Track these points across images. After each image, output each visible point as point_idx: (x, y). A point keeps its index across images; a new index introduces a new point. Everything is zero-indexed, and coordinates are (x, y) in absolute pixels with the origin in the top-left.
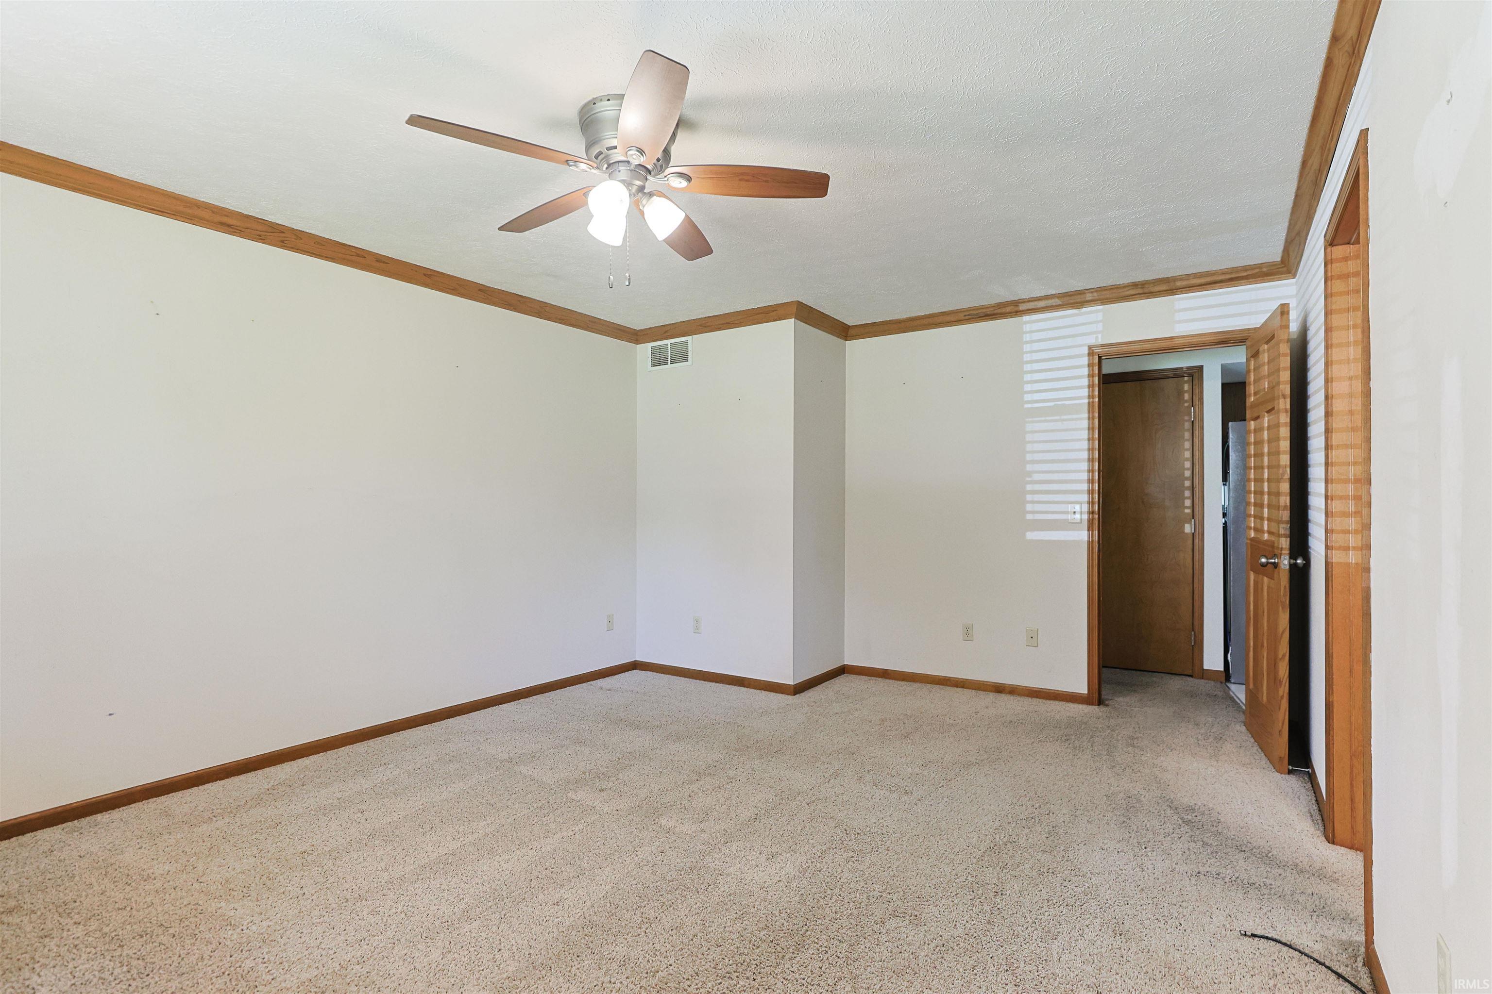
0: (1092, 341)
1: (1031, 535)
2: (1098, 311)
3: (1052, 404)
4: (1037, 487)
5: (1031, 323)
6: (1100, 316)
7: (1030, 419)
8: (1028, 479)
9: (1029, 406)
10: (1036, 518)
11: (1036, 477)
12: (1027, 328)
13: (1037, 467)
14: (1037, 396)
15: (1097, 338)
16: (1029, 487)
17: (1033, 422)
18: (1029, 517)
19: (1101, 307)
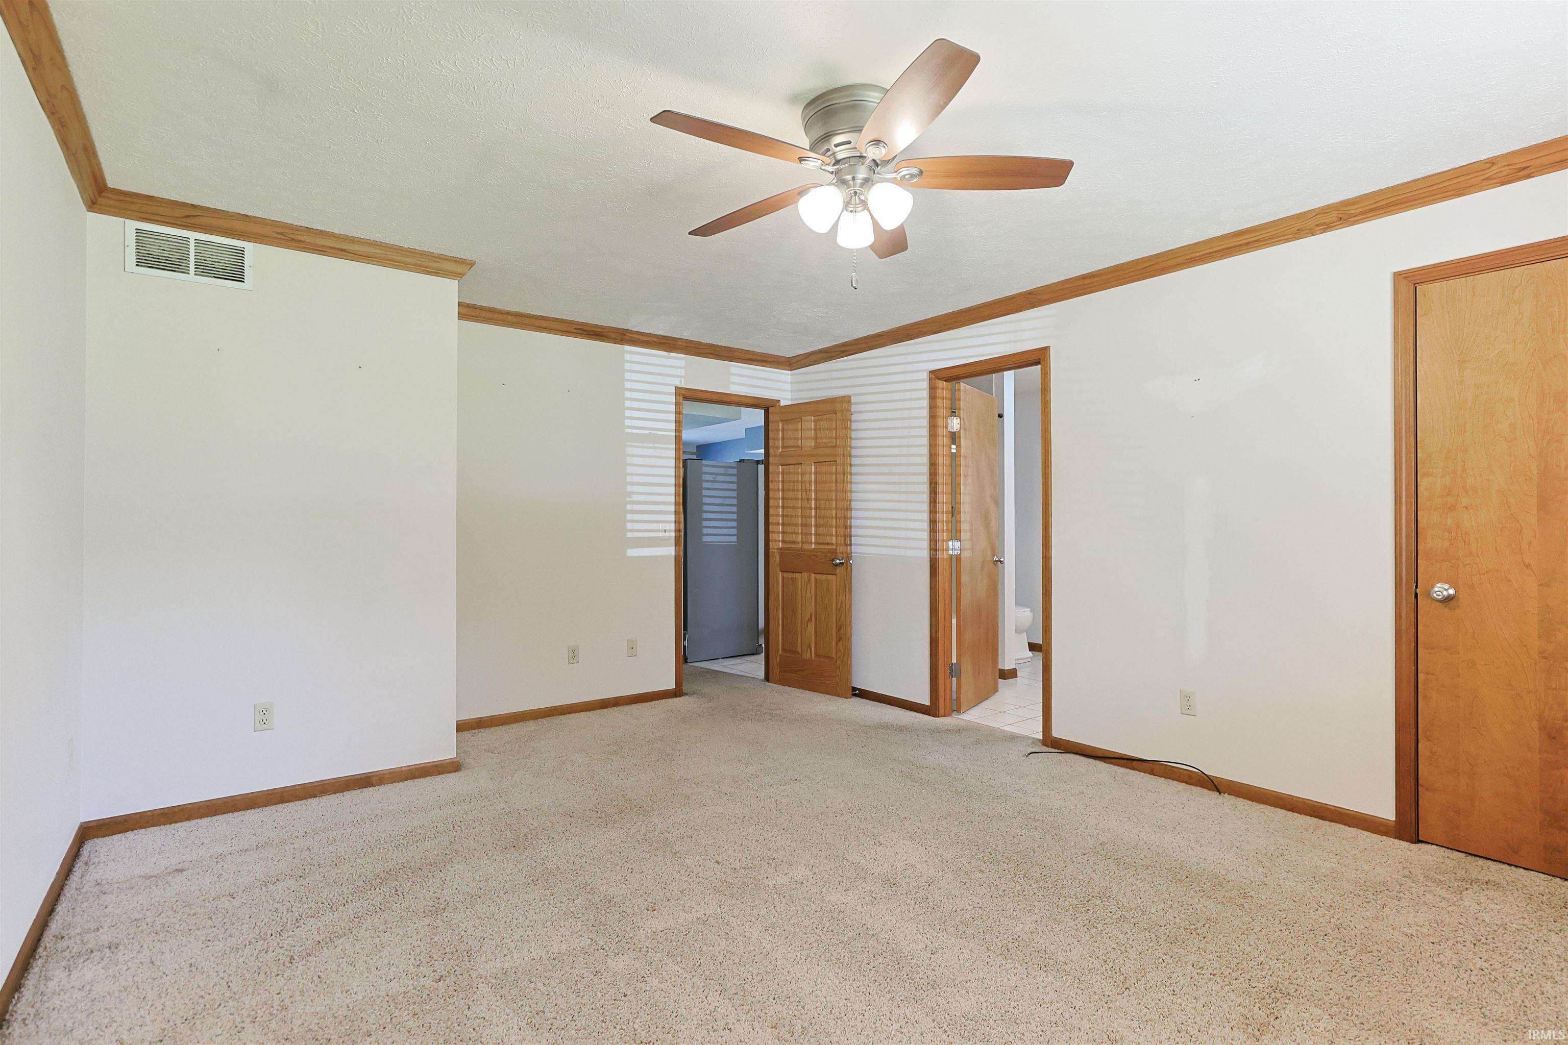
0: (678, 384)
1: (631, 552)
2: (680, 359)
3: (647, 432)
4: (637, 507)
5: (633, 354)
6: (683, 364)
7: (629, 444)
8: (628, 499)
9: (629, 431)
10: (635, 536)
11: (635, 498)
12: (628, 357)
13: (636, 489)
14: (636, 423)
15: (681, 381)
16: (629, 507)
17: (632, 446)
18: (629, 535)
19: (683, 356)
